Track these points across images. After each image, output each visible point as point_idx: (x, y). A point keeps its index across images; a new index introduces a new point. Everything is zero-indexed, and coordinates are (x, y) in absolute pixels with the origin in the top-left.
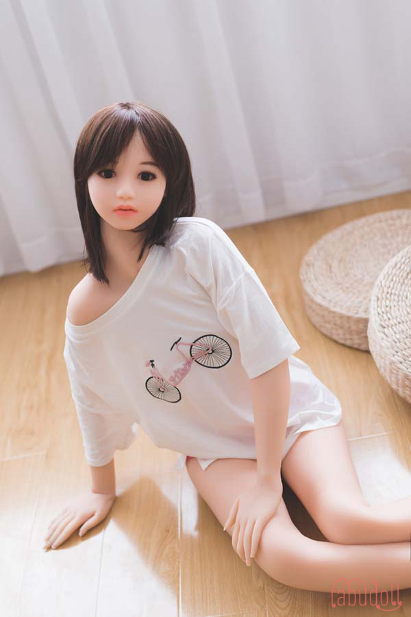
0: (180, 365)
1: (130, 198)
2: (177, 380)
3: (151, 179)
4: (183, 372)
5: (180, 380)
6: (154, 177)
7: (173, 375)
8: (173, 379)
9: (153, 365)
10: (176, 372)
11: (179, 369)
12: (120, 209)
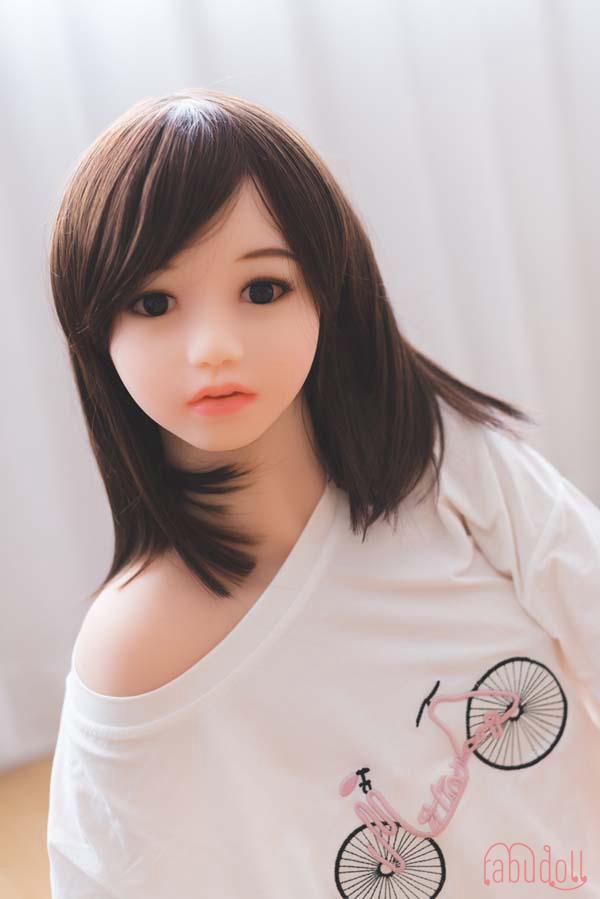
0: (444, 769)
1: (228, 363)
2: (442, 813)
3: (281, 296)
4: (453, 789)
5: (451, 812)
6: (285, 288)
7: (429, 801)
8: (430, 816)
9: (366, 784)
10: (439, 789)
11: (442, 780)
12: (207, 397)
